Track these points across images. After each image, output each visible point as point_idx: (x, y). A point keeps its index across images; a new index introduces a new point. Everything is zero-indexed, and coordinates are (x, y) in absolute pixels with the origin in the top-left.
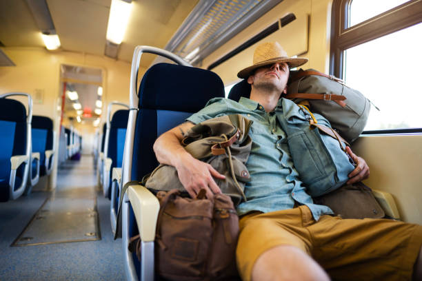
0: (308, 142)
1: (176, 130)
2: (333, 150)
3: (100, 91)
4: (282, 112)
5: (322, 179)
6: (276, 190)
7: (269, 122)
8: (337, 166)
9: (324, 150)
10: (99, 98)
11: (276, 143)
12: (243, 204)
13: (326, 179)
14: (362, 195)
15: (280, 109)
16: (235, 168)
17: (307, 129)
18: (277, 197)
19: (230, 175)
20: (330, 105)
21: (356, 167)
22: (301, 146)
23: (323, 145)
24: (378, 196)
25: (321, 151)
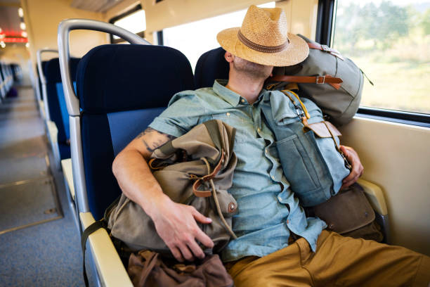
0: (301, 149)
1: (138, 144)
2: (330, 158)
3: (21, 12)
4: (270, 107)
5: (317, 192)
6: (269, 221)
7: (253, 120)
8: (334, 178)
9: (319, 158)
10: (22, 20)
11: (264, 150)
12: (233, 242)
13: (321, 193)
14: (354, 197)
15: (267, 104)
16: (222, 204)
17: (299, 132)
18: (270, 230)
19: (216, 214)
20: (323, 89)
21: (351, 170)
22: (294, 154)
23: (318, 153)
24: (368, 192)
25: (317, 159)
